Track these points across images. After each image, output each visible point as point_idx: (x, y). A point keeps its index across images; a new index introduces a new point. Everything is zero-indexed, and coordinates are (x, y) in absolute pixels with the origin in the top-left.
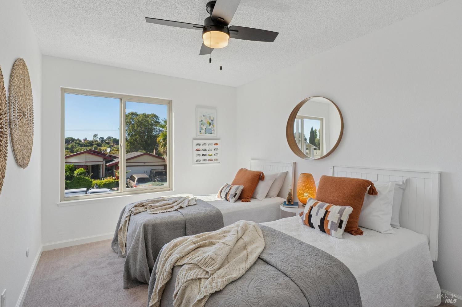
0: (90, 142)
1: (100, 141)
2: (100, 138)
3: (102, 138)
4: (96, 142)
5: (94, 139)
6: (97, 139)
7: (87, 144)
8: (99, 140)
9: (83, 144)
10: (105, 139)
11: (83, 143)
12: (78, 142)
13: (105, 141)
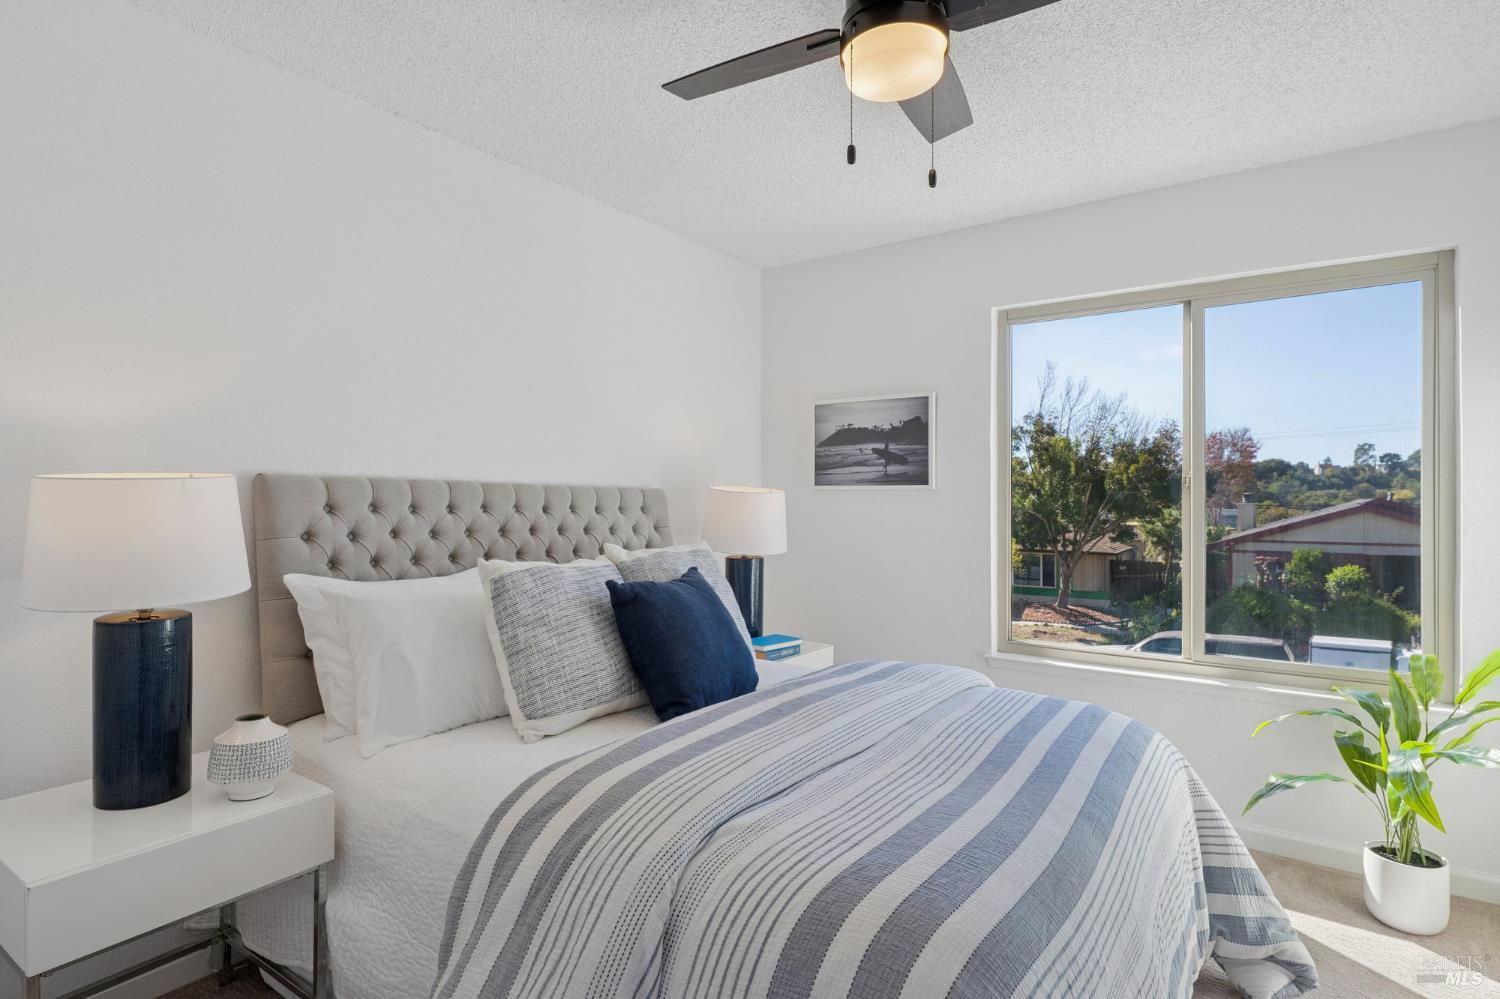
0: (1344, 471)
1: (1381, 468)
2: (1382, 459)
3: (1391, 459)
4: (1368, 473)
5: (1360, 461)
6: (1371, 462)
7: (1334, 480)
8: (1379, 463)
9: (1319, 480)
10: (1404, 458)
11: (1318, 476)
12: (1298, 473)
13: (1403, 467)
